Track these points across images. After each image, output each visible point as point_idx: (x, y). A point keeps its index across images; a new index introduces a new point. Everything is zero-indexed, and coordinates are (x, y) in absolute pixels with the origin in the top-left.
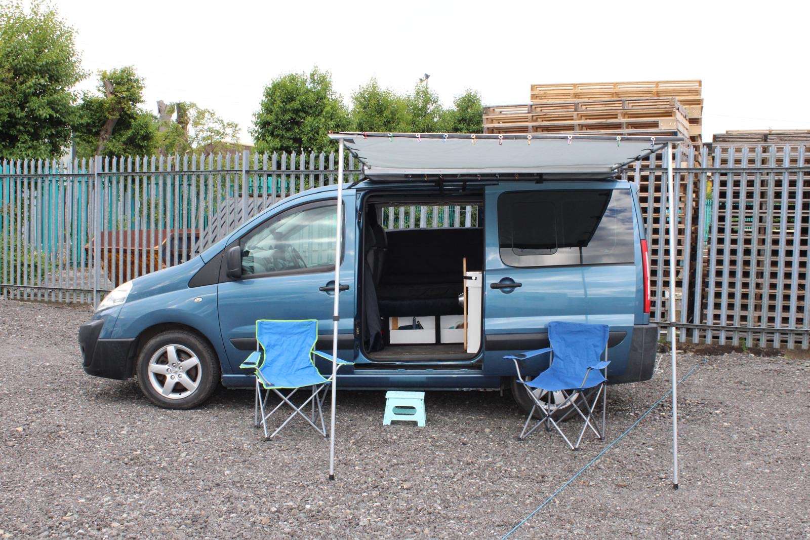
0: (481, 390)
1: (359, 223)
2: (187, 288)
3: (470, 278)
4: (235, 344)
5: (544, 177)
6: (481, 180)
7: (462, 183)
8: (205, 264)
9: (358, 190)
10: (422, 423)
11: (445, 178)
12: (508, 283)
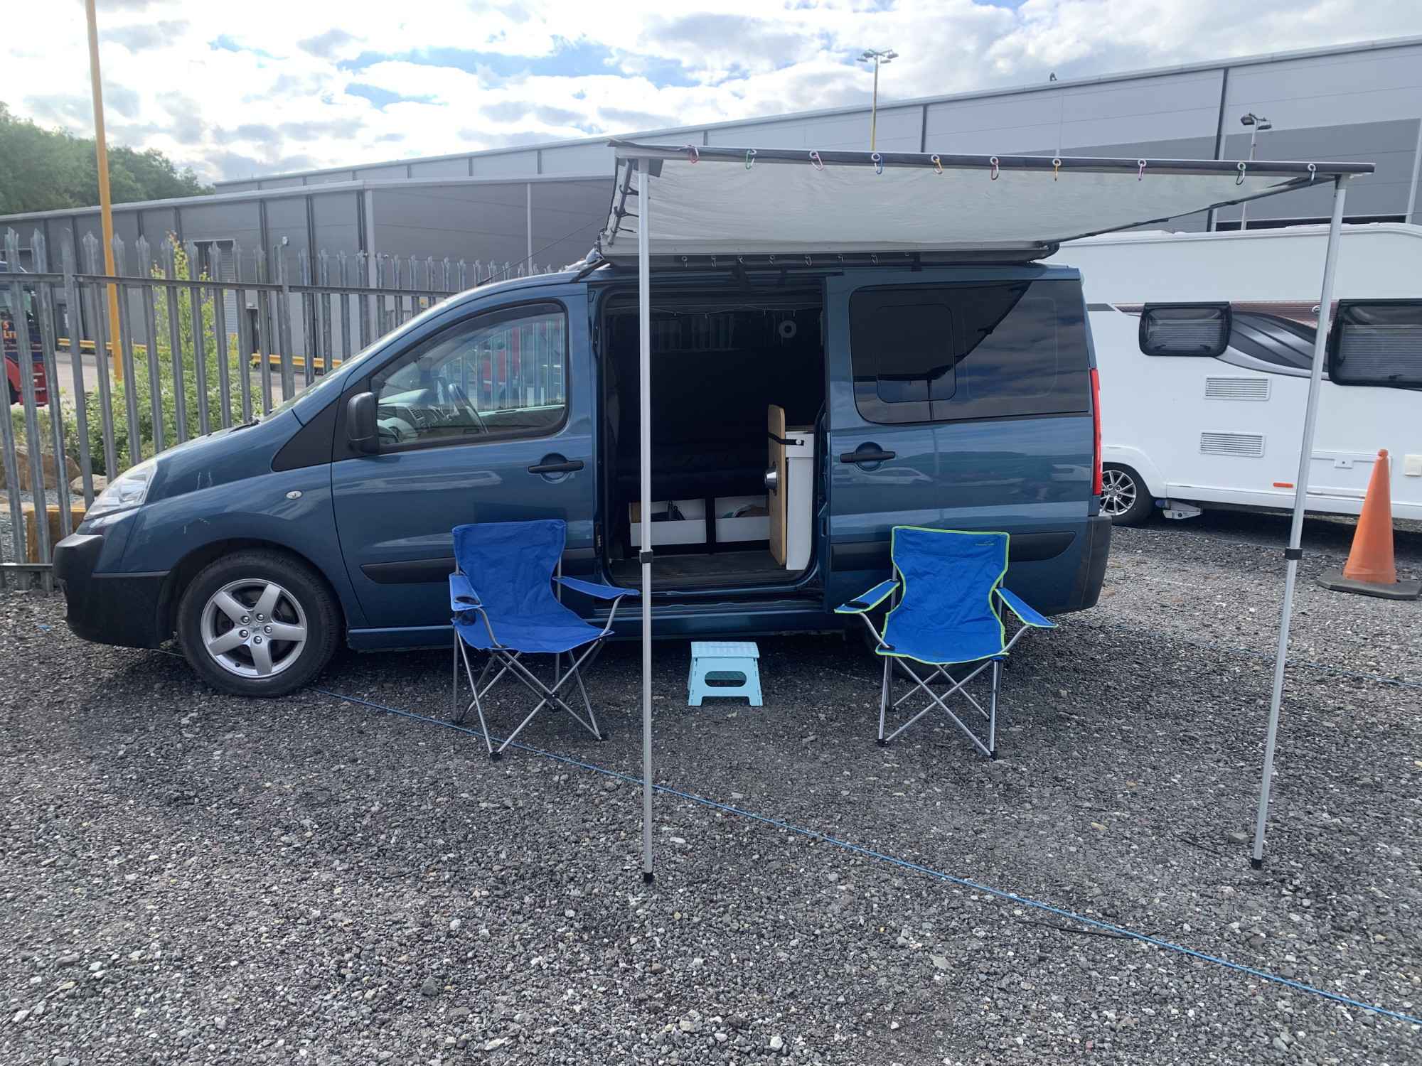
0: (813, 633)
1: (595, 346)
2: (269, 472)
3: (793, 442)
4: (370, 574)
5: (922, 260)
6: (813, 267)
7: (779, 272)
8: (304, 426)
9: (592, 285)
10: (756, 699)
11: (749, 263)
12: (870, 451)
